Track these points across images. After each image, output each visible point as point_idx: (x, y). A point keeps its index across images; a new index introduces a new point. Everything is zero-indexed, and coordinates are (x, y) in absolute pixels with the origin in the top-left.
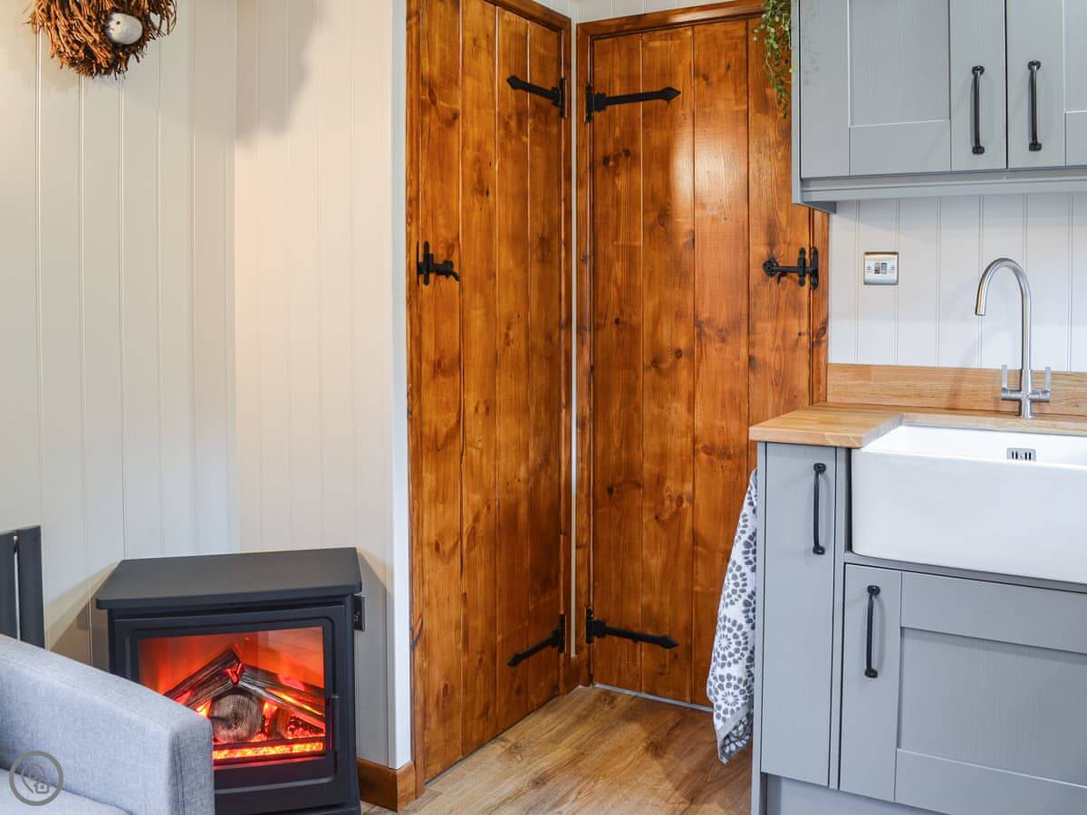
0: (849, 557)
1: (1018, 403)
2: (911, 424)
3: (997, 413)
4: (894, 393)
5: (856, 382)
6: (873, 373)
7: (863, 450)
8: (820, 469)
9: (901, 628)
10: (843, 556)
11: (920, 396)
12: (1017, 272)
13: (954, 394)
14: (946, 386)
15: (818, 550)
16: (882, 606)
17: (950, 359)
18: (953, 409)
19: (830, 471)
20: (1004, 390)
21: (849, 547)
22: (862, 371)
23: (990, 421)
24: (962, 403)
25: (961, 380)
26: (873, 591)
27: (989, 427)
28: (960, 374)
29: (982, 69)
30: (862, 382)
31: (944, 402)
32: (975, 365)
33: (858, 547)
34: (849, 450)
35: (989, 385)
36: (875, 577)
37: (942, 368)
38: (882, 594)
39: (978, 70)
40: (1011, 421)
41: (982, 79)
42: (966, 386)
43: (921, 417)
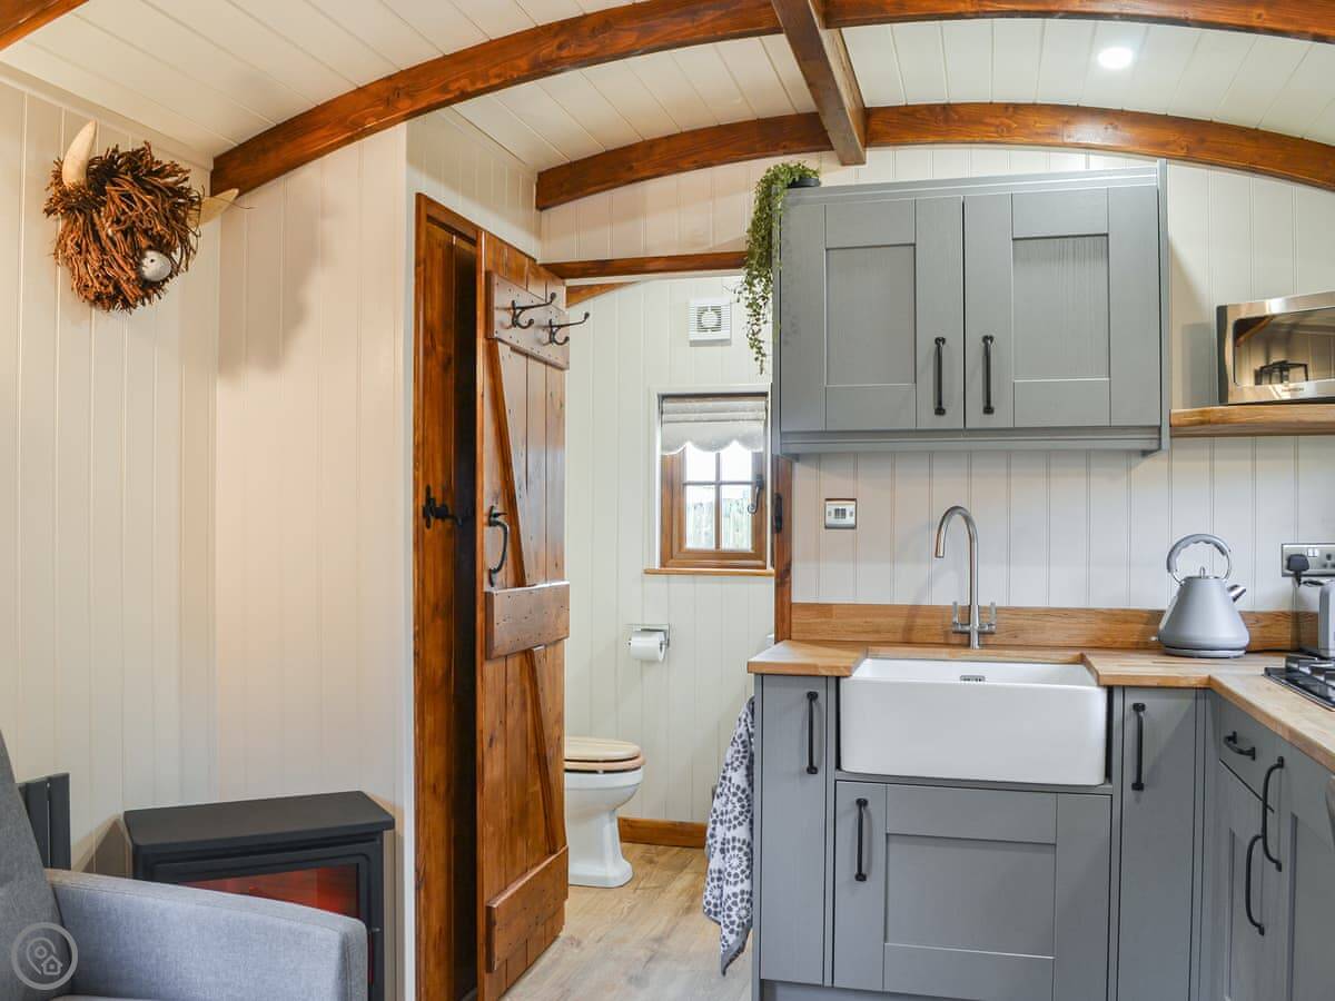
0: (839, 775)
1: (966, 635)
2: (875, 657)
3: (947, 645)
4: (853, 629)
5: (818, 620)
6: (834, 612)
7: (851, 678)
8: (812, 697)
9: (887, 835)
10: (833, 774)
11: (877, 632)
12: (968, 519)
13: (909, 629)
14: (901, 622)
15: (812, 770)
16: (869, 815)
17: (904, 598)
18: (908, 643)
19: (821, 699)
20: (955, 623)
21: (838, 766)
22: (824, 610)
23: (945, 652)
24: (915, 637)
25: (914, 616)
26: (862, 803)
27: (944, 656)
28: (914, 611)
29: (943, 340)
30: (823, 620)
31: (899, 637)
32: (925, 602)
33: (846, 766)
34: (838, 679)
35: (939, 621)
36: (862, 791)
37: (897, 606)
38: (870, 806)
39: (940, 341)
40: (963, 652)
41: (944, 348)
42: (919, 621)
43: (884, 651)
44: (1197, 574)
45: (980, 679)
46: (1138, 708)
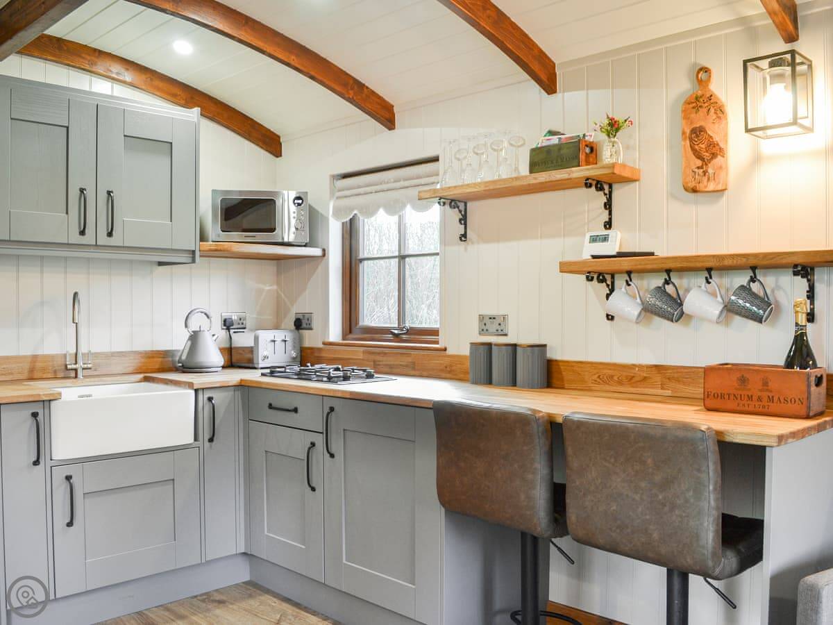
0: (53, 462)
1: (74, 371)
3: (57, 378)
8: (35, 415)
9: (84, 495)
10: (49, 462)
13: (32, 370)
14: (26, 366)
15: (37, 462)
17: (27, 351)
18: (32, 379)
19: (41, 416)
24: (37, 375)
25: (34, 362)
26: (69, 478)
28: (34, 358)
29: (85, 189)
32: (40, 353)
34: (50, 401)
35: (50, 364)
37: (22, 356)
40: (73, 381)
42: (39, 365)
44: (198, 330)
45: (90, 396)
46: (210, 399)
